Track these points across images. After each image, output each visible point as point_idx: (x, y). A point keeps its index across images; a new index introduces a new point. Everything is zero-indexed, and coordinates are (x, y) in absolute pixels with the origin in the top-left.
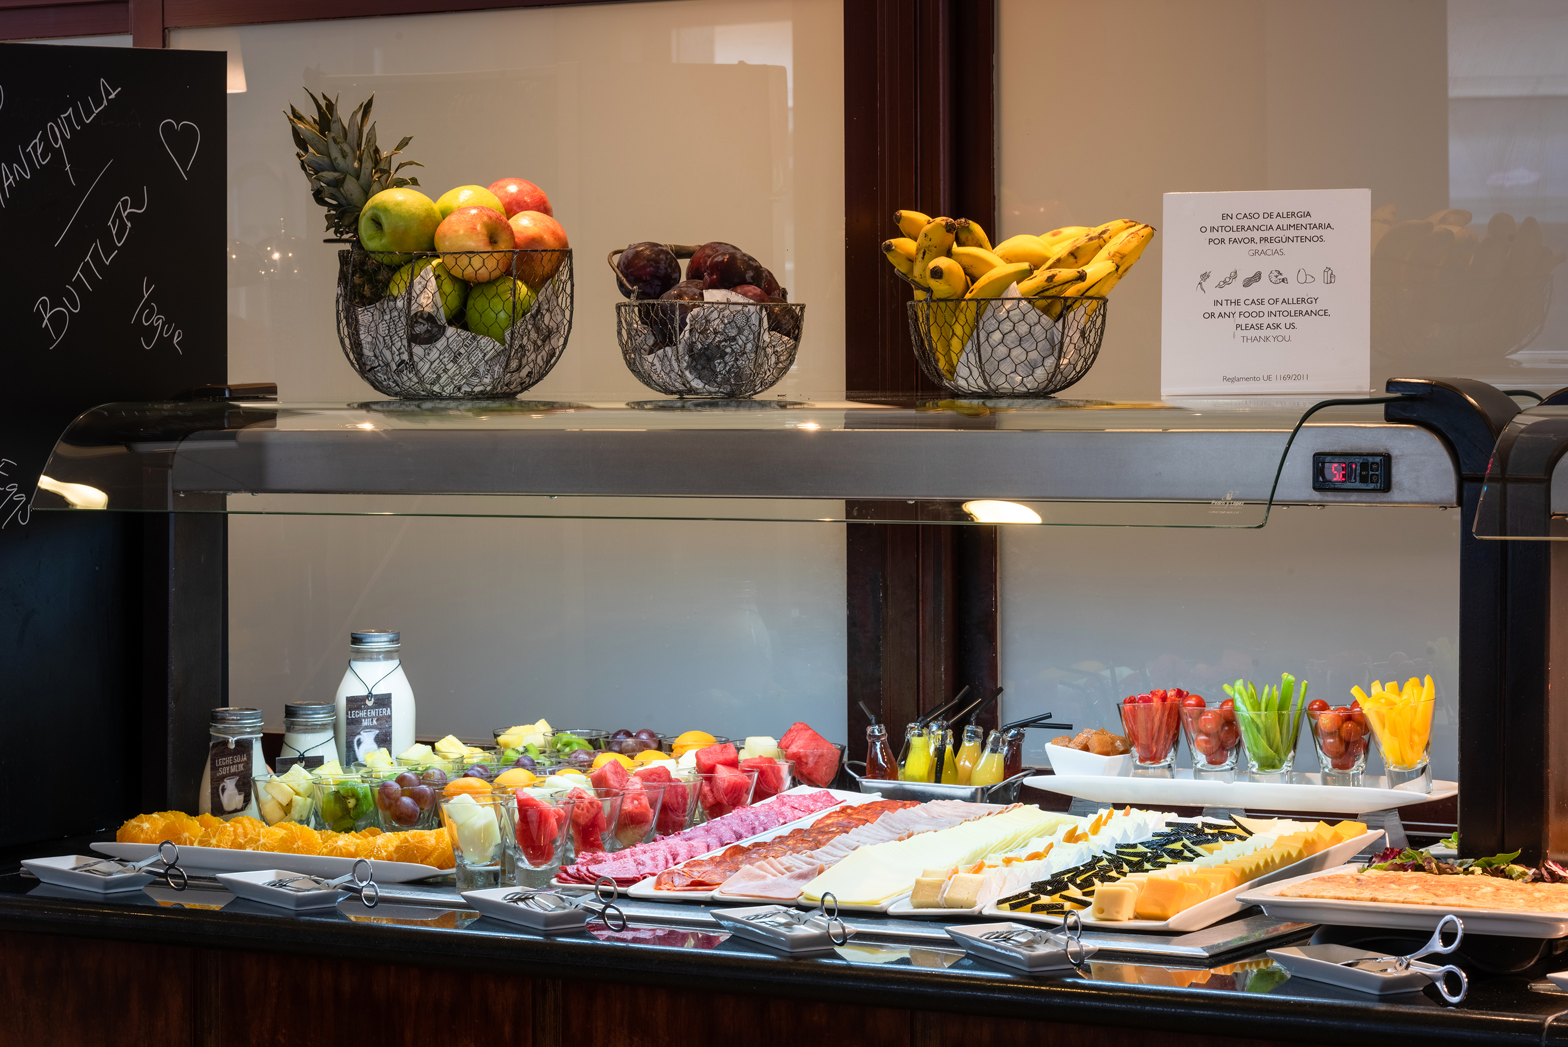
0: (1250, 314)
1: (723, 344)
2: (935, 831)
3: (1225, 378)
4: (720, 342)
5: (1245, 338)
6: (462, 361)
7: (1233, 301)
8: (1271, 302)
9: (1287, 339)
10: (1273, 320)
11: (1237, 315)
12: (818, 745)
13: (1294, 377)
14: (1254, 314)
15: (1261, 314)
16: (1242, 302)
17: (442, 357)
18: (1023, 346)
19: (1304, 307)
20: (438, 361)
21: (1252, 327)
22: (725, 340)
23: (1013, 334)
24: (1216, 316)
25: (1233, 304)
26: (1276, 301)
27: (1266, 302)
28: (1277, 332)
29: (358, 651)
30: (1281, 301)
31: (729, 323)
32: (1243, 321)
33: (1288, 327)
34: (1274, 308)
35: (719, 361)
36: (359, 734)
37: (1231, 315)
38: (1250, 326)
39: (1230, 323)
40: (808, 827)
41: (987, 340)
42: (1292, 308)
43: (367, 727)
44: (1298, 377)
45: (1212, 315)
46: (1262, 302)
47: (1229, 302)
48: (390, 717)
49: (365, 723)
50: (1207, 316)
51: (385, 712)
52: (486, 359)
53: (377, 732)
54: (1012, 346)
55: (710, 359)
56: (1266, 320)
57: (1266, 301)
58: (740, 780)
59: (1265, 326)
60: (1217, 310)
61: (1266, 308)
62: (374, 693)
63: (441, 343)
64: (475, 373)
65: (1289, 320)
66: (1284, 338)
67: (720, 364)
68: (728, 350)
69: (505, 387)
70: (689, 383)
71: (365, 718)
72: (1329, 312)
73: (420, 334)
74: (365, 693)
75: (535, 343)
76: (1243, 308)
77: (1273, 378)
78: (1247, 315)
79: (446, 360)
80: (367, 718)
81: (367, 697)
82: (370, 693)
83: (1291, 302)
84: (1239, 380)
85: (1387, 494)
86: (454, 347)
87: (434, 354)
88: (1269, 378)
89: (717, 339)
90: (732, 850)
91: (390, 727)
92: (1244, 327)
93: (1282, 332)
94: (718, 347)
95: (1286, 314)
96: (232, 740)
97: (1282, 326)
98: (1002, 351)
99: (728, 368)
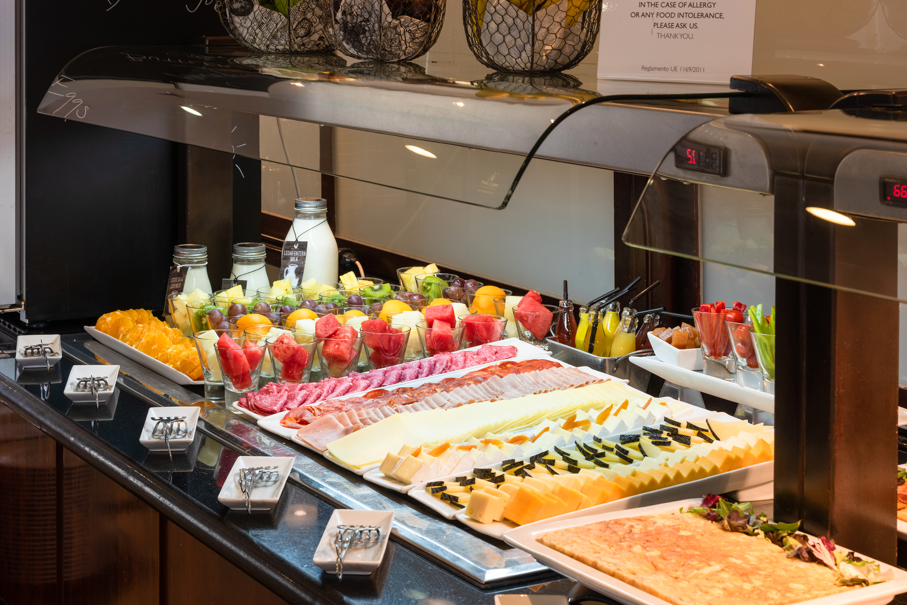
0: (665, 15)
1: (363, 23)
2: (492, 401)
3: (643, 68)
4: (361, 22)
5: (660, 35)
6: (264, 27)
7: (653, 3)
8: (681, 5)
9: (690, 37)
10: (681, 20)
11: (655, 15)
12: (535, 309)
13: (694, 69)
14: (668, 15)
15: (673, 15)
16: (659, 4)
17: (253, 25)
18: (512, 34)
19: (705, 10)
20: (251, 28)
21: (665, 25)
22: (363, 21)
23: (504, 24)
24: (640, 15)
25: (653, 6)
26: (684, 5)
27: (677, 6)
28: (683, 31)
29: (298, 213)
30: (688, 4)
31: (363, 8)
32: (659, 20)
33: (692, 26)
34: (683, 10)
35: (362, 36)
36: (288, 266)
37: (651, 15)
38: (664, 24)
39: (649, 22)
40: (459, 377)
41: (487, 28)
42: (696, 11)
43: (293, 263)
44: (697, 70)
45: (637, 15)
46: (673, 5)
47: (650, 4)
48: (305, 257)
49: (292, 260)
50: (633, 15)
51: (303, 253)
52: (278, 27)
53: (297, 266)
54: (505, 34)
55: (358, 35)
56: (676, 20)
57: (677, 4)
58: (443, 334)
59: (675, 25)
60: (641, 10)
61: (677, 10)
62: (299, 240)
63: (251, 16)
64: (274, 37)
65: (693, 21)
66: (688, 36)
67: (363, 38)
68: (367, 28)
69: (302, 47)
70: (347, 50)
71: (292, 256)
72: (723, 16)
73: (238, 9)
74: (294, 240)
75: (320, 17)
76: (659, 9)
77: (679, 68)
78: (662, 15)
79: (255, 27)
80: (293, 256)
81: (295, 242)
82: (297, 240)
83: (695, 5)
84: (653, 69)
85: (725, 178)
86: (259, 18)
87: (248, 23)
88: (675, 69)
89: (359, 20)
90: (373, 393)
91: (304, 264)
92: (659, 26)
93: (687, 31)
94: (361, 25)
95: (691, 15)
96: (179, 266)
97: (687, 26)
98: (498, 38)
99: (368, 41)
